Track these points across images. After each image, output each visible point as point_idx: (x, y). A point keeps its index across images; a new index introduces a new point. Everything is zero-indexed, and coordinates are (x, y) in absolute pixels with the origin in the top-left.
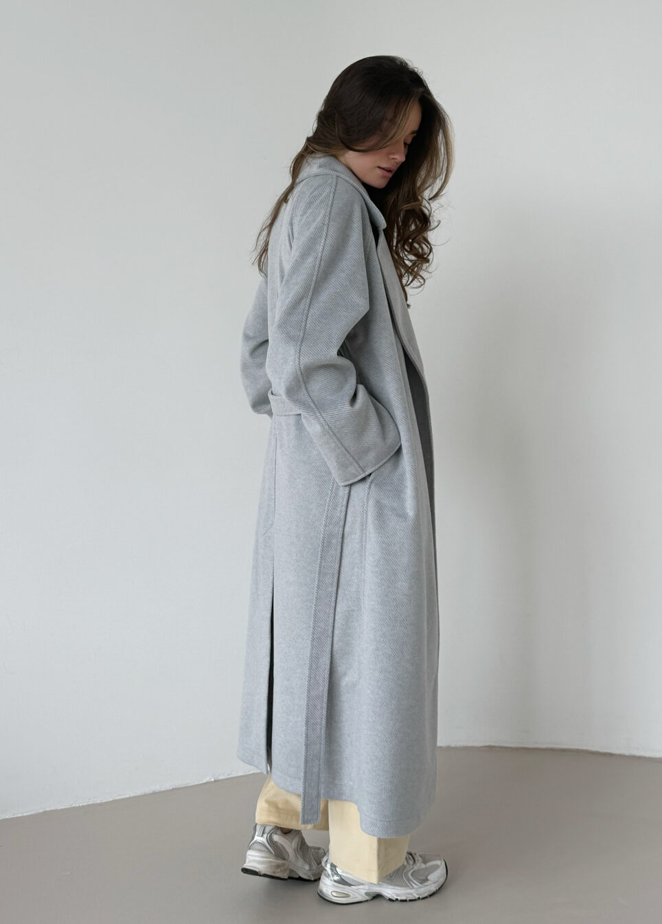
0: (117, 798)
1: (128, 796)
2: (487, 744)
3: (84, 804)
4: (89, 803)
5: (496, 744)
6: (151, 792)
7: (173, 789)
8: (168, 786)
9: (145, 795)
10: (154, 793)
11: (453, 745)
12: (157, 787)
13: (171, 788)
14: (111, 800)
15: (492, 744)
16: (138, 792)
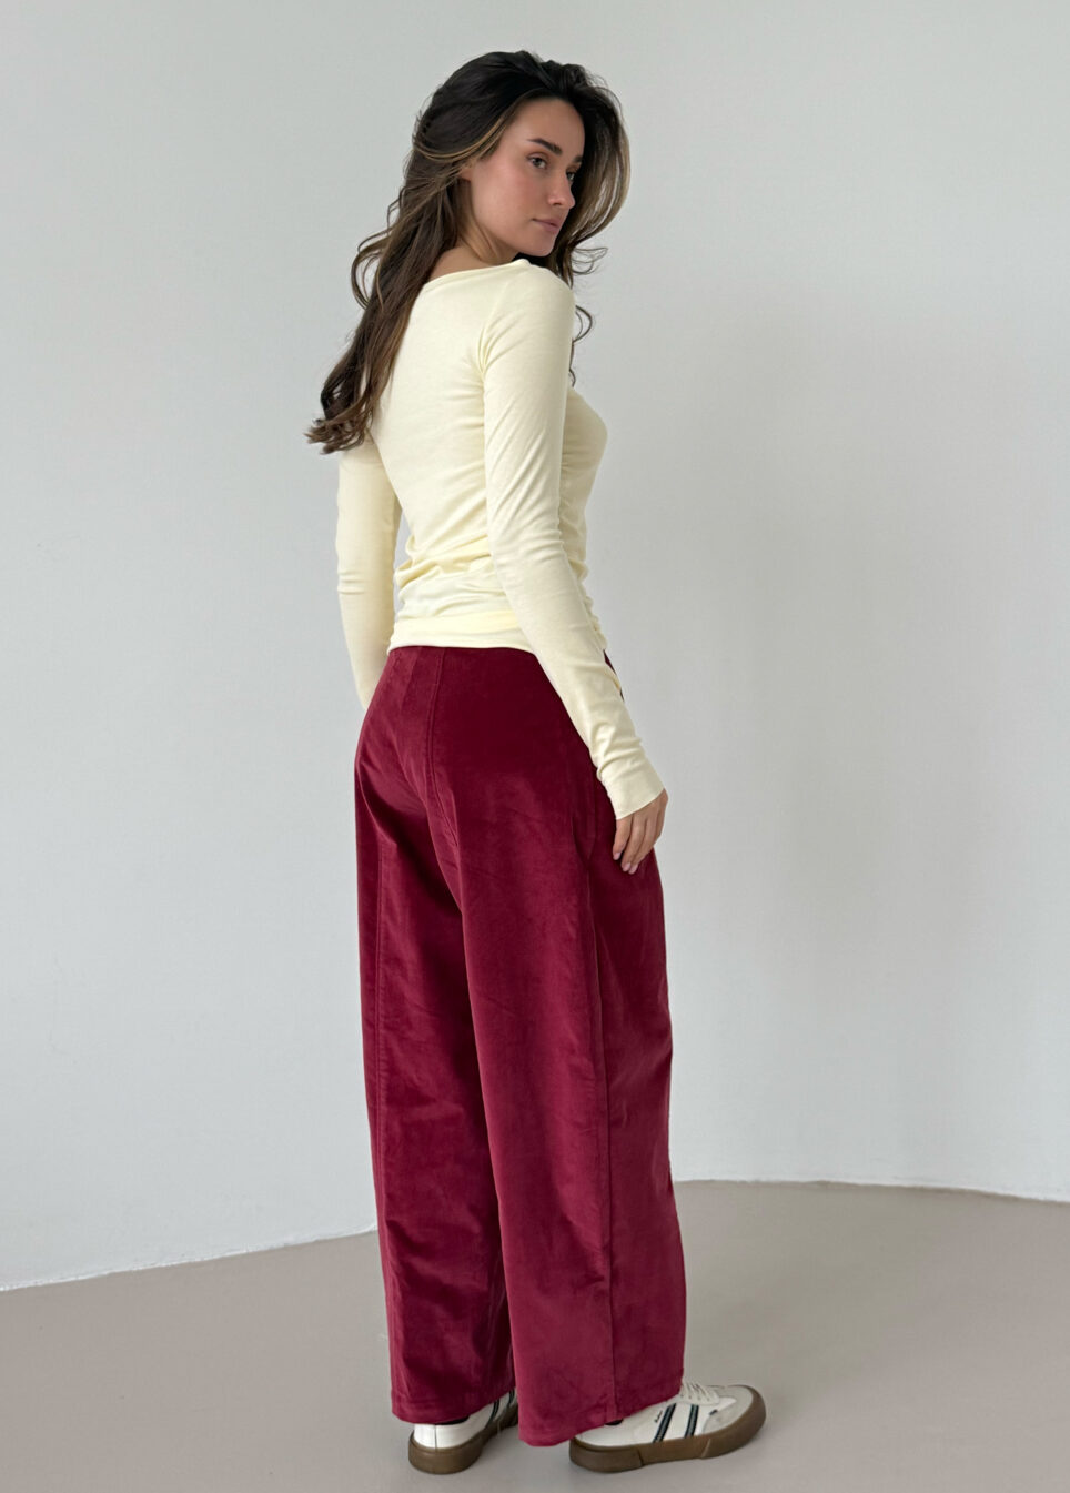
0: (228, 1254)
1: (245, 1252)
2: (818, 1179)
3: (174, 1263)
4: (184, 1262)
5: (833, 1179)
6: (281, 1245)
7: (318, 1243)
8: (309, 1236)
9: (271, 1251)
10: (287, 1248)
11: (764, 1179)
12: (291, 1239)
13: (314, 1240)
14: (217, 1257)
15: (826, 1179)
16: (262, 1246)
